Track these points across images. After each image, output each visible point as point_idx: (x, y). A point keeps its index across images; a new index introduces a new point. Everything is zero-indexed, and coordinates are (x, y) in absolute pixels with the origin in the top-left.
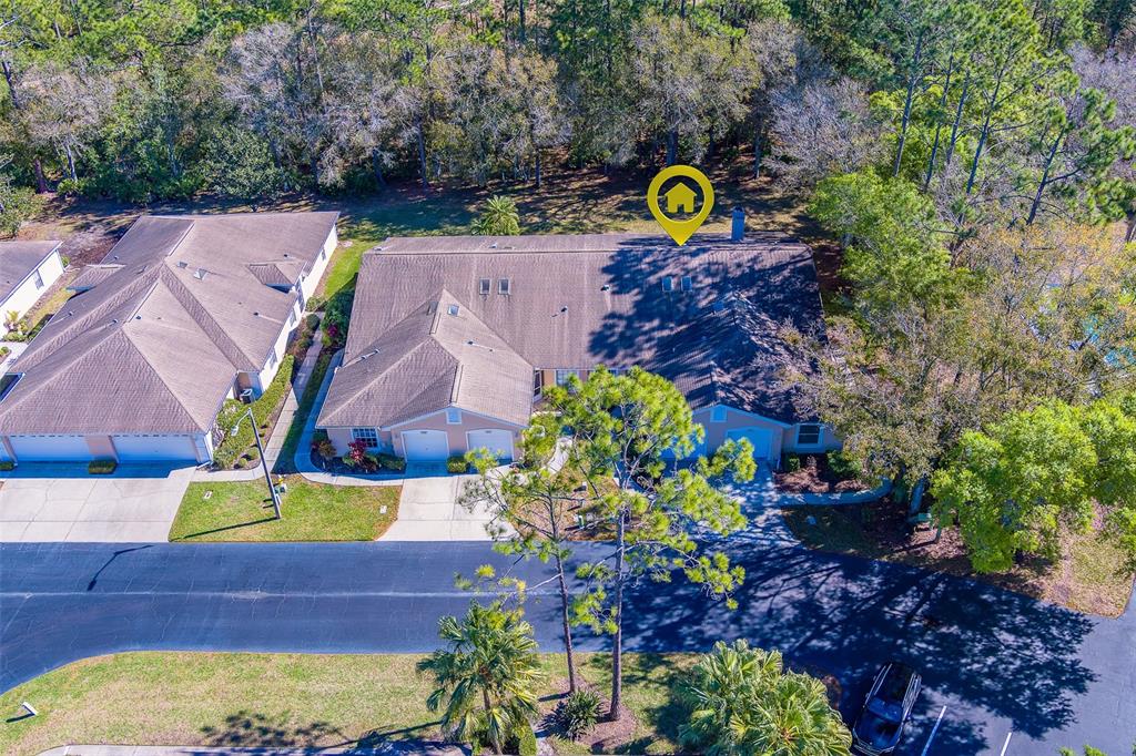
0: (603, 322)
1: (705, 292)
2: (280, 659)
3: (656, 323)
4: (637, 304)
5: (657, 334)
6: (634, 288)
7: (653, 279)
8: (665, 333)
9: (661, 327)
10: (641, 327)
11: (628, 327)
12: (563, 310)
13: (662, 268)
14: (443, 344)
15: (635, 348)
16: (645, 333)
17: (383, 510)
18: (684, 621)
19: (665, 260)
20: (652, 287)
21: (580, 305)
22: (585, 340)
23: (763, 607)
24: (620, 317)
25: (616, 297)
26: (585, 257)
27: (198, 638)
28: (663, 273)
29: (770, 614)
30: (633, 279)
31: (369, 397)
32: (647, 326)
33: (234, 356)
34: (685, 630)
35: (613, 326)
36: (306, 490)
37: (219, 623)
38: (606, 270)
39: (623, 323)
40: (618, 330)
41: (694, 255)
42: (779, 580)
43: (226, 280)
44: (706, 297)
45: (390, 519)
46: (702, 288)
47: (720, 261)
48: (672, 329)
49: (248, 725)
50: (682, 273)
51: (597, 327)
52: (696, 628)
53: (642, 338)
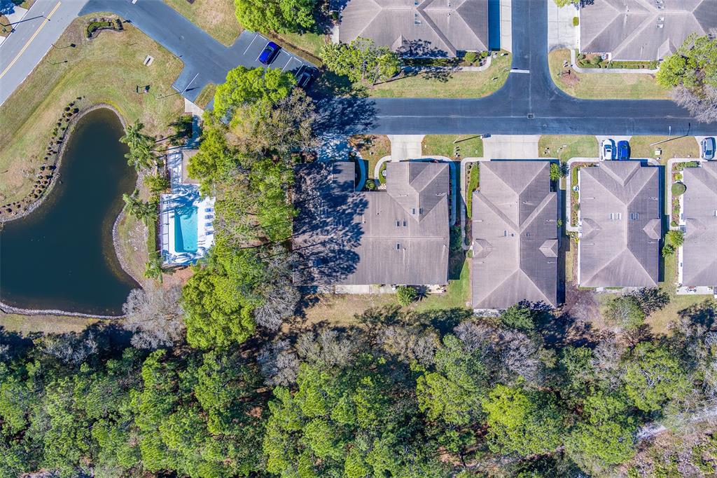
0: (364, 212)
2: (441, 96)
3: (347, 212)
4: (352, 219)
5: (346, 207)
6: (353, 225)
7: (347, 229)
9: (345, 210)
10: (351, 210)
11: (356, 210)
12: (378, 214)
13: (344, 233)
14: (415, 189)
15: (354, 203)
16: (350, 208)
17: (425, 146)
18: (346, 109)
20: (347, 226)
21: (373, 215)
22: (370, 205)
23: (327, 113)
24: (358, 214)
25: (359, 222)
26: (371, 236)
27: (463, 102)
28: (344, 231)
29: (326, 110)
30: (354, 229)
31: (435, 173)
32: (349, 210)
33: (483, 198)
34: (346, 106)
35: (361, 211)
36: (449, 154)
37: (459, 107)
38: (363, 233)
39: (358, 212)
40: (359, 209)
42: (322, 121)
45: (423, 143)
49: (443, 79)
50: (337, 231)
51: (366, 209)
53: (351, 206)
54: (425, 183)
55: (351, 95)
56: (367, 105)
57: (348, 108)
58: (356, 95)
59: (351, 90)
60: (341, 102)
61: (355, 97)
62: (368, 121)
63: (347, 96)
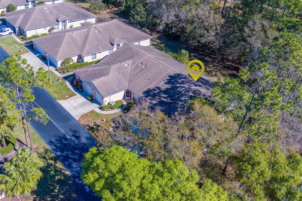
0: (154, 88)
1: (187, 96)
3: (166, 96)
4: (167, 89)
5: (163, 99)
6: (171, 84)
7: (178, 85)
8: (165, 100)
9: (166, 98)
10: (161, 95)
11: (158, 93)
12: (149, 80)
13: (183, 84)
14: (111, 69)
15: (154, 98)
16: (160, 97)
19: (187, 82)
20: (176, 87)
21: (154, 81)
22: (146, 89)
24: (159, 89)
25: (165, 84)
30: (174, 82)
32: (163, 95)
33: (82, 50)
35: (156, 90)
36: (62, 84)
38: (170, 76)
39: (158, 91)
40: (155, 92)
41: (196, 85)
43: (101, 36)
44: (185, 98)
45: (65, 99)
46: (187, 95)
47: (201, 91)
48: (167, 100)
50: (187, 88)
51: (151, 88)
52: (73, 162)
53: (158, 97)
54: (99, 70)
55: (56, 162)
56: (56, 146)
57: (71, 158)
58: (51, 159)
59: (49, 165)
60: (69, 167)
61: (55, 159)
62: (73, 138)
63: (59, 165)
